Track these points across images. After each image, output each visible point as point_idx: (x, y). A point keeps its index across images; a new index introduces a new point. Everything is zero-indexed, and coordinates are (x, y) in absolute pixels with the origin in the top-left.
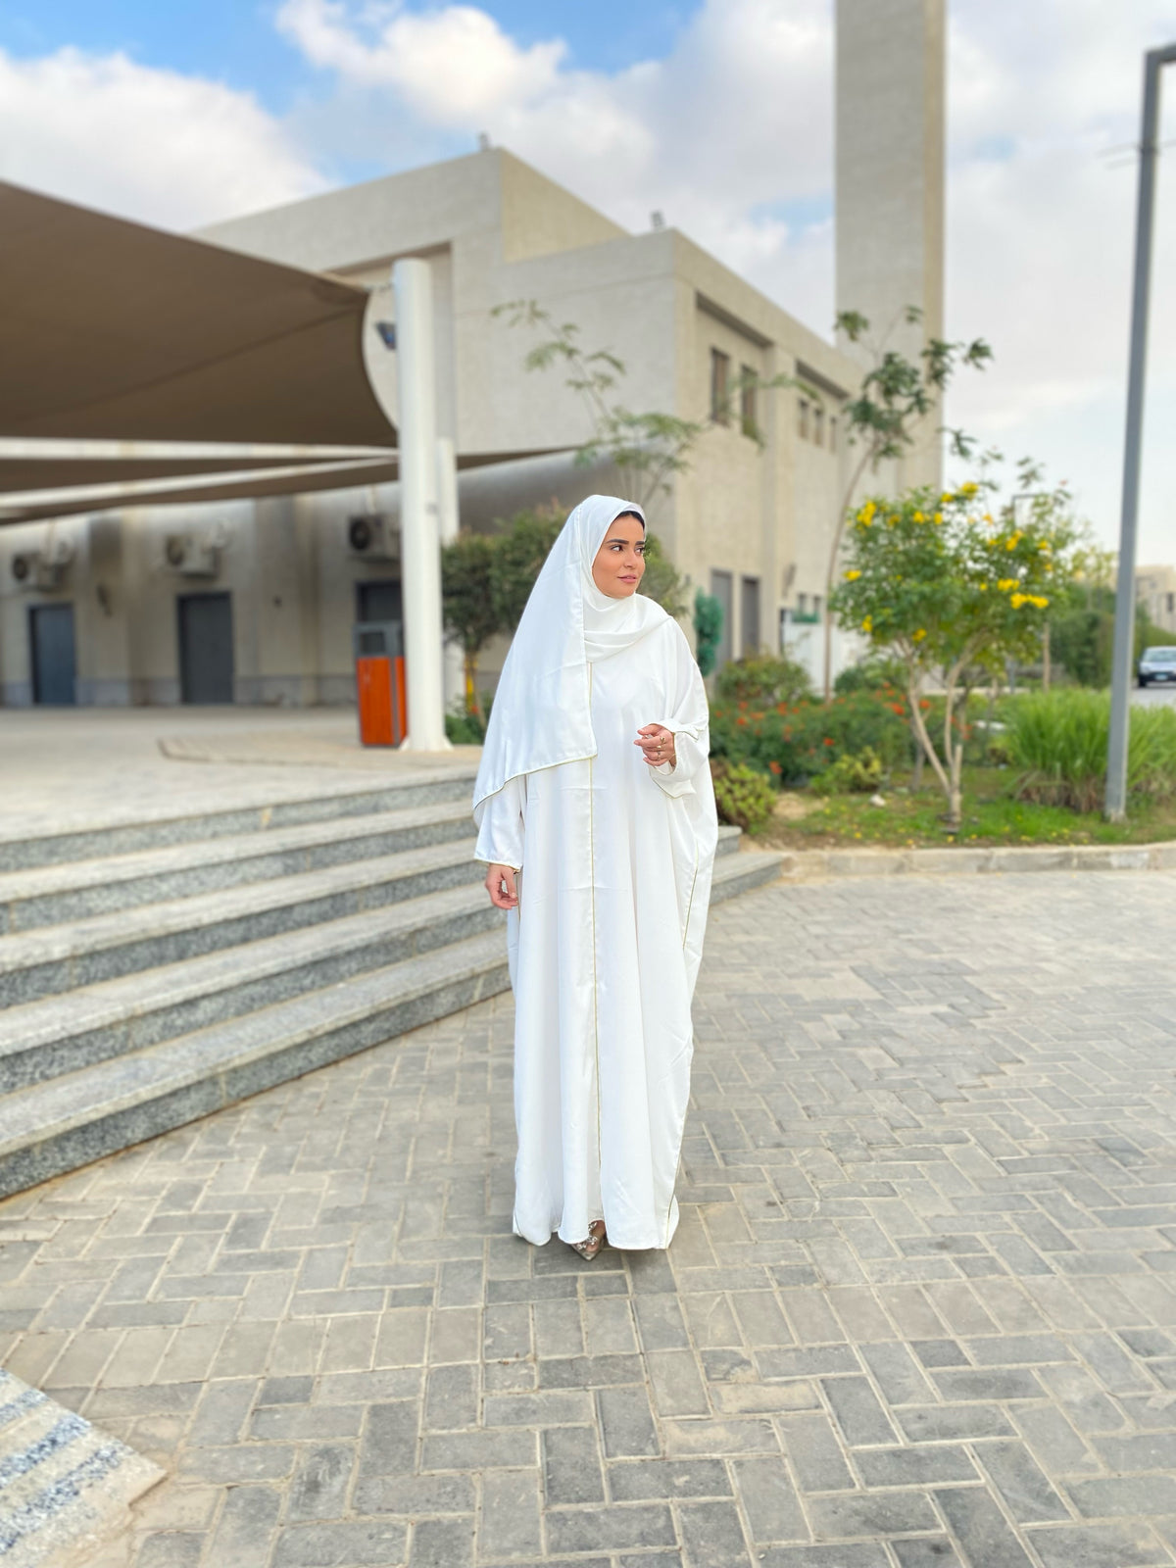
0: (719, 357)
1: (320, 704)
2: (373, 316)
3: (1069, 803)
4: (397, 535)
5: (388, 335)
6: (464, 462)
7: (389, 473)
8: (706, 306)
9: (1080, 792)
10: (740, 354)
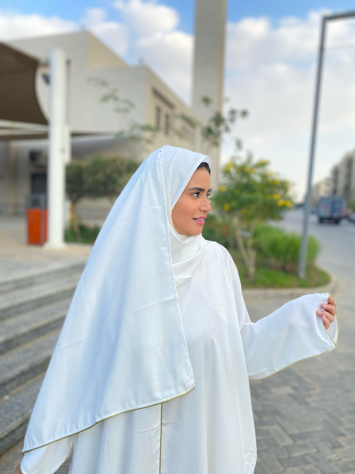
0: (158, 110)
1: (16, 214)
2: (40, 72)
3: (284, 269)
4: (46, 158)
5: (47, 79)
6: (74, 135)
7: (45, 136)
8: (157, 94)
9: (288, 266)
10: (165, 109)
